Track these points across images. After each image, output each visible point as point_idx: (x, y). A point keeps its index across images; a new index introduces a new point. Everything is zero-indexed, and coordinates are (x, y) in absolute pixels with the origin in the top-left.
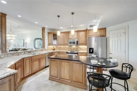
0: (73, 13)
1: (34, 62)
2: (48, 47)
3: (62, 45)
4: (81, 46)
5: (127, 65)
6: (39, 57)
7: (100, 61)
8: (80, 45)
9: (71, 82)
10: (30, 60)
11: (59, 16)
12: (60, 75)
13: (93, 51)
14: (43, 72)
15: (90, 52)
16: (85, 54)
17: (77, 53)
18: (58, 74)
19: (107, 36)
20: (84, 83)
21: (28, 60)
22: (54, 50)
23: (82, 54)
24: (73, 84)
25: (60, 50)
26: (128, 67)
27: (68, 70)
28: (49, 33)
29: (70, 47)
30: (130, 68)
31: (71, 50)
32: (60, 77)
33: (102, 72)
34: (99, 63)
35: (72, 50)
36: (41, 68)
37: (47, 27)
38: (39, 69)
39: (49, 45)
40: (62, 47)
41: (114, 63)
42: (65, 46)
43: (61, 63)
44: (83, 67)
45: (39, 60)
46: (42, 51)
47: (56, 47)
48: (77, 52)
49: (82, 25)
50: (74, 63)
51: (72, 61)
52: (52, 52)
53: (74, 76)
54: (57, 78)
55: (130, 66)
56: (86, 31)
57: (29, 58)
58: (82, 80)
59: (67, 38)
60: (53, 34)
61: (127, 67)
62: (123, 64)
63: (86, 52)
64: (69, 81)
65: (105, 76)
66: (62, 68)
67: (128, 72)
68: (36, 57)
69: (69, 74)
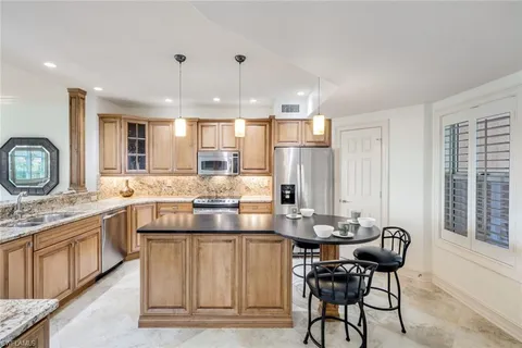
0: (241, 59)
1: (46, 260)
2: (99, 184)
3: (171, 174)
4: (247, 180)
5: (393, 231)
6: (71, 235)
7: (340, 227)
8: (244, 174)
9: (240, 312)
10: (29, 250)
11: (181, 59)
12: (195, 295)
13: (292, 195)
14: (93, 300)
15: (284, 201)
16: (265, 206)
17: (237, 206)
18: (184, 292)
19: (333, 146)
20: (285, 307)
21: (20, 252)
22: (129, 194)
23: (255, 207)
24: (247, 317)
25: (160, 194)
26: (397, 235)
27: (227, 270)
28: (103, 119)
29: (202, 183)
30: (401, 239)
31: (206, 193)
32: (195, 304)
33: (336, 255)
34: (338, 233)
35: (214, 194)
36: (78, 286)
37: (97, 89)
38: (69, 292)
39: (102, 174)
40: (169, 180)
41: (369, 230)
42: (183, 177)
43: (199, 249)
44: (282, 251)
45: (72, 247)
46: (72, 203)
47: (138, 183)
48: (236, 201)
49: (253, 101)
50: (251, 241)
51: (245, 237)
52: (126, 208)
53: (251, 289)
54: (182, 311)
55: (402, 233)
56: (269, 122)
57: (23, 242)
58: (278, 299)
59: (192, 145)
60: (130, 125)
61: (393, 237)
62: (385, 229)
63: (269, 199)
64: (234, 312)
65: (348, 267)
66: (202, 265)
67: (396, 251)
68: (55, 237)
69: (233, 283)
